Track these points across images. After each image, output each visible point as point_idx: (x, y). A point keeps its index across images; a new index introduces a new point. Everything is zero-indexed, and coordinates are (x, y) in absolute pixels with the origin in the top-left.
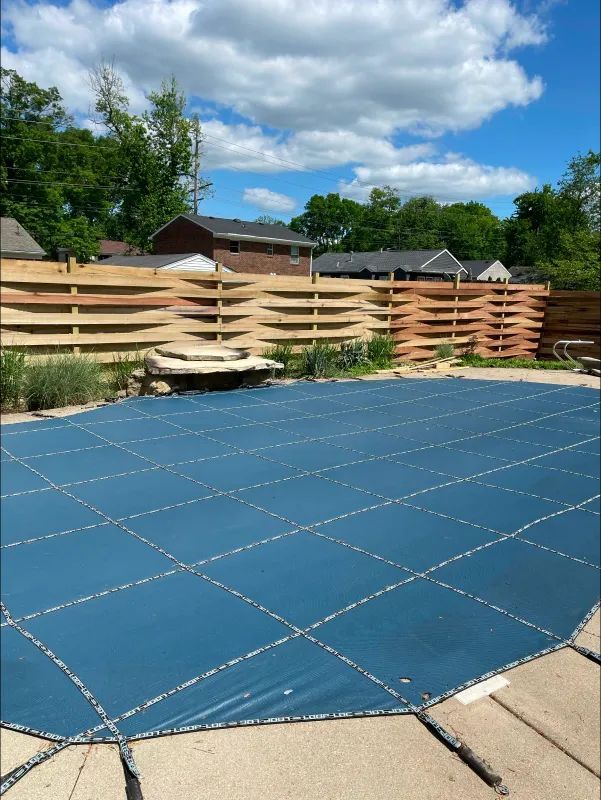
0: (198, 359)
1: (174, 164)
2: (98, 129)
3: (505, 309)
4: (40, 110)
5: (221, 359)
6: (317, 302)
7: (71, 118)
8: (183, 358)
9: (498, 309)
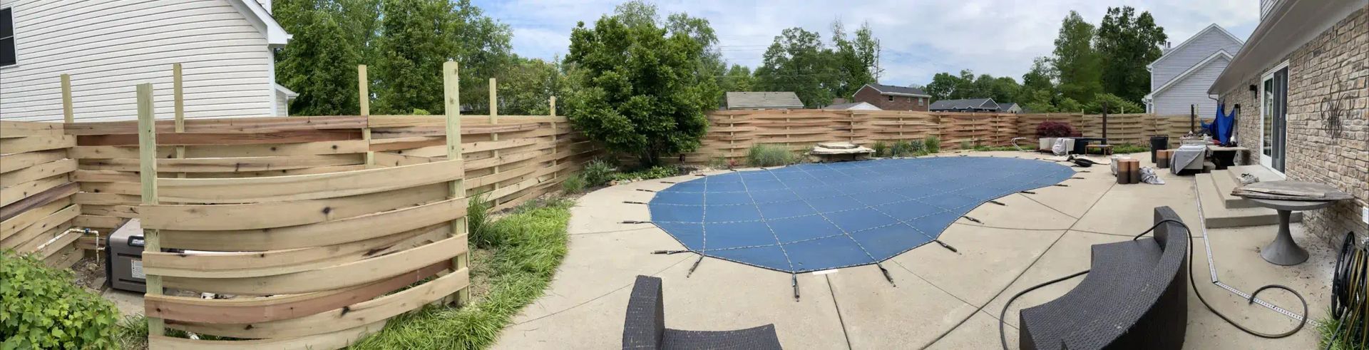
0: (833, 148)
1: (866, 61)
2: (835, 50)
3: (998, 124)
4: (811, 43)
5: (845, 148)
6: (901, 122)
7: (824, 45)
8: (826, 147)
9: (995, 125)
